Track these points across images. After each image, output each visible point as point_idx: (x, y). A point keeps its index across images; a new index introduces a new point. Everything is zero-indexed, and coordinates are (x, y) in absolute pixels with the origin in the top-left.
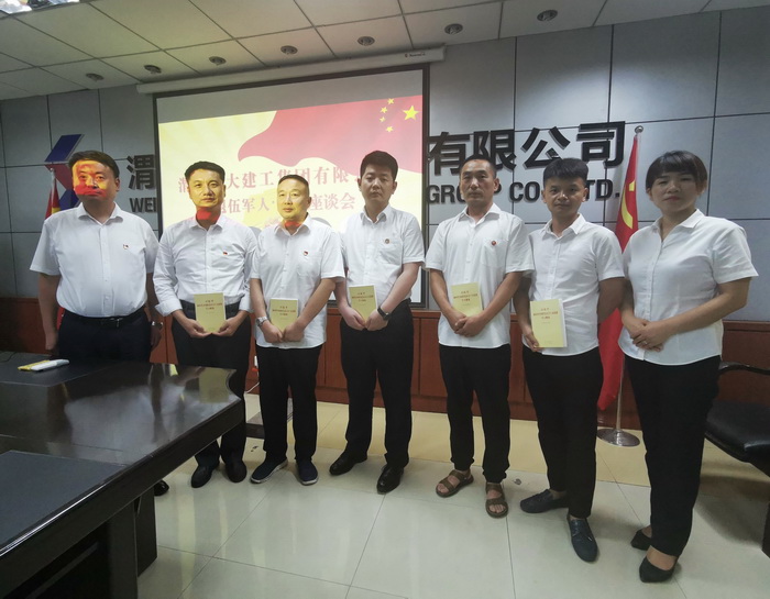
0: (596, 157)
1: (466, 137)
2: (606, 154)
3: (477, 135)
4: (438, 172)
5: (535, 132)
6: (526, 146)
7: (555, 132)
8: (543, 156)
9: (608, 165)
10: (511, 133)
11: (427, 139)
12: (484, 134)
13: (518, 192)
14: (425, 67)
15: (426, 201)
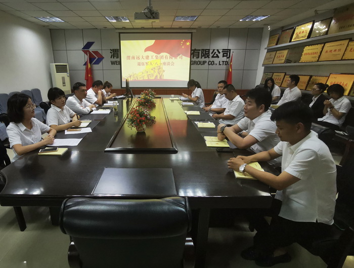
0: (225, 56)
1: (200, 50)
2: (227, 56)
3: (202, 50)
4: (193, 58)
5: (214, 50)
6: (212, 53)
7: (218, 50)
8: (215, 55)
9: (227, 58)
10: (209, 50)
11: (191, 50)
12: (204, 50)
13: (210, 63)
14: (191, 33)
15: (191, 64)
